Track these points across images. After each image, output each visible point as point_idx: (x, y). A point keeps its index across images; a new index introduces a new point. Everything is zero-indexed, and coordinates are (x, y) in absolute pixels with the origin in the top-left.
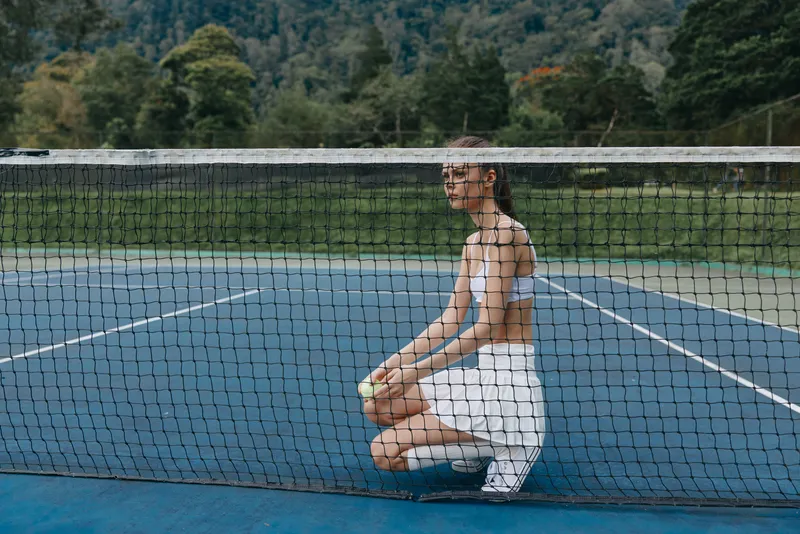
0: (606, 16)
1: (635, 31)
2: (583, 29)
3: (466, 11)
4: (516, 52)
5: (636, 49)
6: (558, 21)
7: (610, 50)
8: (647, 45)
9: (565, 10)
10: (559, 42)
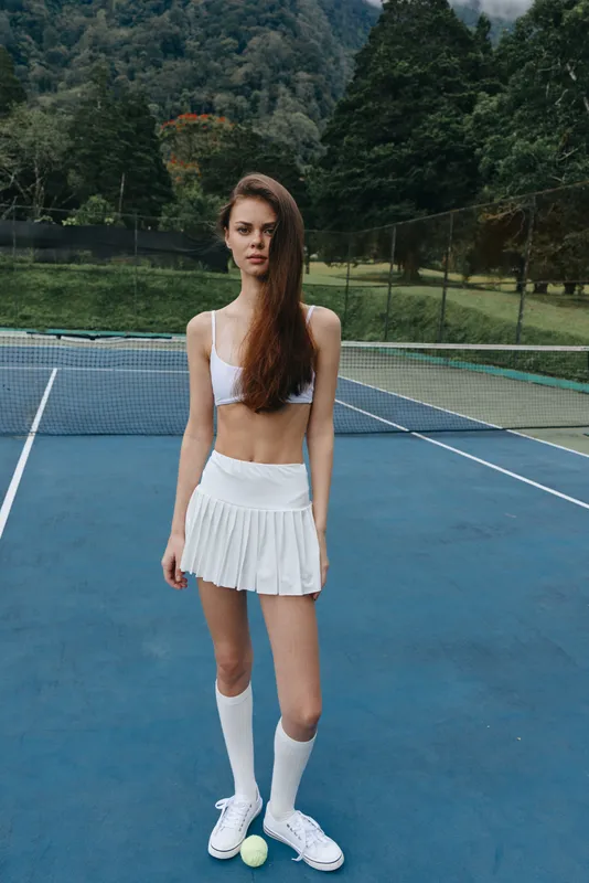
0: (252, 50)
1: (282, 73)
2: (228, 62)
3: (89, 15)
4: (151, 78)
5: (284, 95)
6: (199, 48)
7: (256, 92)
8: (294, 90)
9: (208, 35)
10: (200, 74)
